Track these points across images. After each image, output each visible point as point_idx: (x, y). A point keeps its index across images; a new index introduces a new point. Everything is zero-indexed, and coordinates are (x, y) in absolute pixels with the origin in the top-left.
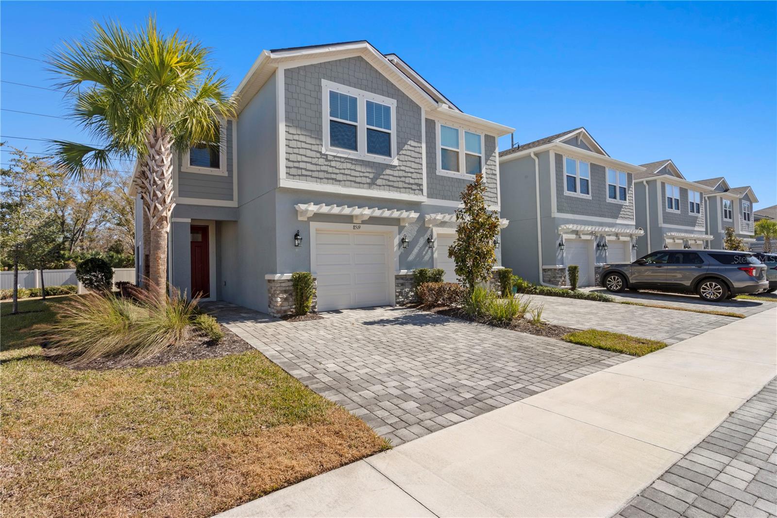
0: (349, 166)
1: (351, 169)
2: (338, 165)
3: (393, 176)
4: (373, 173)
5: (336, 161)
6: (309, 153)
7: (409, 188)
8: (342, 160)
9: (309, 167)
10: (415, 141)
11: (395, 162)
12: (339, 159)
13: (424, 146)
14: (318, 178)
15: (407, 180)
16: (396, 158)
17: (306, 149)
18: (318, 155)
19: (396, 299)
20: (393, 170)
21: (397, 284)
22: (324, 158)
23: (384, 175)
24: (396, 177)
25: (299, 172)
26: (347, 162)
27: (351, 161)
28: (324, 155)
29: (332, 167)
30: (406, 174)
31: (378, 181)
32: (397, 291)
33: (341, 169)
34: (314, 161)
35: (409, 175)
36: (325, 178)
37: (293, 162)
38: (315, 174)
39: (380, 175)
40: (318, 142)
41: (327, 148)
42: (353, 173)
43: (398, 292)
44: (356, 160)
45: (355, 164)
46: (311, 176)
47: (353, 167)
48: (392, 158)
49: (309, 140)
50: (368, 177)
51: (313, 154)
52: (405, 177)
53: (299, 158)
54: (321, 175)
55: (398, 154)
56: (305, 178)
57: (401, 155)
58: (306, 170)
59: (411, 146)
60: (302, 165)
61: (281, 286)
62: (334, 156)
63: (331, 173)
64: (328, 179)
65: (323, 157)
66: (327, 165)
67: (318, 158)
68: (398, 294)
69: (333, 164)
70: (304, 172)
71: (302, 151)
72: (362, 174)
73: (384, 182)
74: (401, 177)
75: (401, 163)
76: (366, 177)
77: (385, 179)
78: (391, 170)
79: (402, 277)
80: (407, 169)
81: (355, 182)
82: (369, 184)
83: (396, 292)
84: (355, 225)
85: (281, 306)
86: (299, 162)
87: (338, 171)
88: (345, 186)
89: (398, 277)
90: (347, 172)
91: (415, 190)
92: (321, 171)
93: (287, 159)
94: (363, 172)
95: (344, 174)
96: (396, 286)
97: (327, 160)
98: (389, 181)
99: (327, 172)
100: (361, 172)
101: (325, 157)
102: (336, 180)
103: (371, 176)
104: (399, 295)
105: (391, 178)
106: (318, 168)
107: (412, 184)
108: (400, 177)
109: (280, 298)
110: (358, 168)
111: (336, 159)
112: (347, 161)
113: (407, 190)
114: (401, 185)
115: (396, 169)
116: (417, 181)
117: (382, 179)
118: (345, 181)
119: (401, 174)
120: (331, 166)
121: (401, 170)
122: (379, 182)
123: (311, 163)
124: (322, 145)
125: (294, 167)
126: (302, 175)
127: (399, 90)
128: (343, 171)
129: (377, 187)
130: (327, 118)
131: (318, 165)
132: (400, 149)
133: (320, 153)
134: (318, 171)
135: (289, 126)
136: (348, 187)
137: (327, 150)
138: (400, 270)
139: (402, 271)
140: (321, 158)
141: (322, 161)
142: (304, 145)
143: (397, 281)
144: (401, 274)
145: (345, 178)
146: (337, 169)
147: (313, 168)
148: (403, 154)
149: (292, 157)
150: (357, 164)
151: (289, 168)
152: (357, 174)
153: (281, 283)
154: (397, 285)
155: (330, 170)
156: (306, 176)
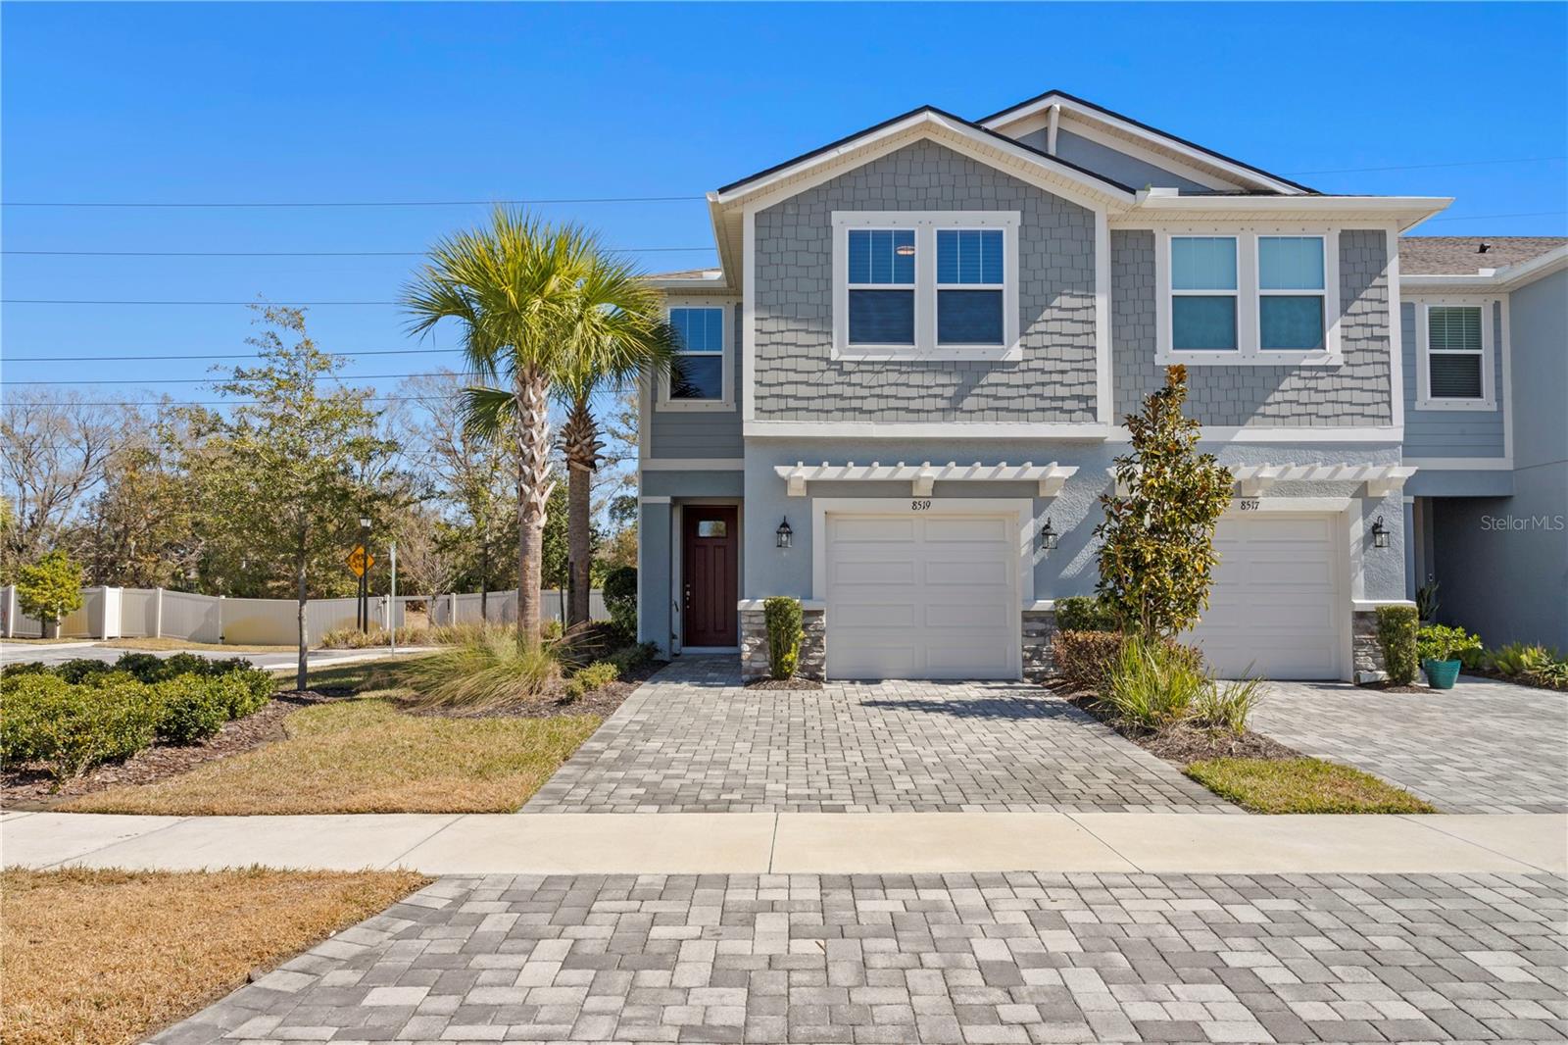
0: (893, 377)
1: (897, 385)
2: (867, 379)
3: (1008, 386)
4: (954, 385)
5: (862, 372)
6: (803, 364)
7: (1055, 409)
8: (877, 368)
9: (803, 391)
10: (1072, 296)
11: (1015, 353)
12: (870, 368)
13: (1103, 303)
14: (822, 411)
15: (1048, 391)
16: (1018, 343)
17: (796, 357)
18: (823, 365)
19: (1024, 667)
20: (1009, 373)
21: (1027, 631)
22: (835, 370)
23: (982, 386)
24: (1018, 386)
25: (782, 403)
26: (887, 371)
27: (899, 368)
28: (836, 362)
29: (854, 385)
30: (1045, 378)
31: (965, 401)
32: (1026, 647)
33: (874, 387)
34: (813, 378)
35: (1056, 377)
36: (837, 410)
37: (770, 385)
38: (813, 405)
39: (971, 388)
40: (823, 339)
41: (842, 349)
42: (903, 392)
43: (1028, 651)
44: (912, 364)
45: (908, 372)
46: (807, 409)
47: (903, 379)
48: (1005, 347)
49: (803, 338)
50: (941, 396)
51: (813, 365)
52: (1043, 384)
53: (782, 377)
54: (829, 404)
55: (1023, 333)
56: (793, 413)
57: (1031, 334)
58: (795, 397)
59: (1060, 309)
60: (788, 390)
61: (750, 623)
62: (859, 363)
63: (850, 398)
64: (843, 410)
65: (833, 367)
66: (843, 383)
67: (823, 371)
68: (1028, 655)
69: (855, 379)
70: (792, 403)
71: (788, 363)
72: (923, 392)
73: (983, 403)
74: (1032, 385)
75: (1031, 354)
76: (935, 396)
77: (987, 396)
78: (1003, 372)
79: (1042, 615)
80: (1049, 366)
81: (907, 410)
82: (943, 410)
83: (1024, 650)
84: (917, 500)
85: (750, 659)
86: (782, 384)
87: (865, 392)
88: (883, 420)
89: (1028, 617)
90: (887, 391)
91: (1071, 412)
92: (829, 396)
93: (756, 383)
94: (927, 387)
95: (879, 396)
96: (1023, 636)
97: (841, 372)
98: (996, 397)
99: (841, 397)
100: (923, 387)
101: (838, 367)
102: (861, 410)
103: (949, 392)
104: (1031, 659)
105: (1002, 392)
106: (823, 391)
107: (1063, 399)
108: (1028, 386)
109: (750, 645)
110: (916, 379)
111: (862, 367)
112: (888, 367)
113: (1048, 413)
114: (1029, 403)
115: (1016, 369)
116: (1077, 390)
117: (978, 395)
118: (882, 410)
119: (1030, 378)
120: (850, 384)
121: (1029, 370)
122: (969, 403)
123: (807, 384)
124: (831, 344)
125: (772, 396)
126: (788, 409)
127: (1028, 186)
128: (878, 391)
129: (963, 414)
130: (842, 286)
131: (822, 385)
132: (1027, 319)
133: (827, 360)
134: (823, 397)
135: (762, 319)
136: (890, 421)
137: (841, 353)
138: (1036, 599)
139: (1039, 601)
140: (829, 369)
141: (831, 376)
142: (792, 350)
143: (1026, 624)
144: (1035, 608)
145: (883, 404)
146: (866, 387)
147: (812, 391)
148: (1037, 333)
149: (769, 378)
150: (913, 372)
151: (762, 398)
152: (913, 392)
153: (750, 616)
154: (1027, 635)
155: (848, 391)
156: (797, 409)
